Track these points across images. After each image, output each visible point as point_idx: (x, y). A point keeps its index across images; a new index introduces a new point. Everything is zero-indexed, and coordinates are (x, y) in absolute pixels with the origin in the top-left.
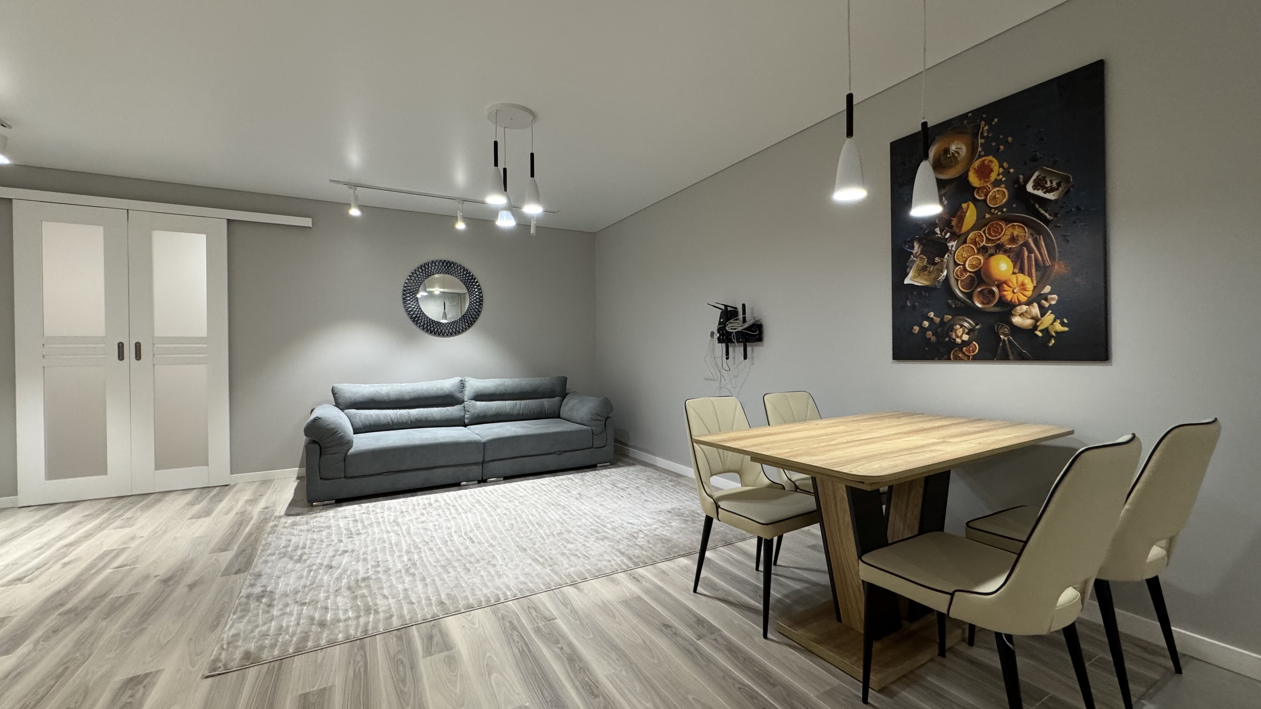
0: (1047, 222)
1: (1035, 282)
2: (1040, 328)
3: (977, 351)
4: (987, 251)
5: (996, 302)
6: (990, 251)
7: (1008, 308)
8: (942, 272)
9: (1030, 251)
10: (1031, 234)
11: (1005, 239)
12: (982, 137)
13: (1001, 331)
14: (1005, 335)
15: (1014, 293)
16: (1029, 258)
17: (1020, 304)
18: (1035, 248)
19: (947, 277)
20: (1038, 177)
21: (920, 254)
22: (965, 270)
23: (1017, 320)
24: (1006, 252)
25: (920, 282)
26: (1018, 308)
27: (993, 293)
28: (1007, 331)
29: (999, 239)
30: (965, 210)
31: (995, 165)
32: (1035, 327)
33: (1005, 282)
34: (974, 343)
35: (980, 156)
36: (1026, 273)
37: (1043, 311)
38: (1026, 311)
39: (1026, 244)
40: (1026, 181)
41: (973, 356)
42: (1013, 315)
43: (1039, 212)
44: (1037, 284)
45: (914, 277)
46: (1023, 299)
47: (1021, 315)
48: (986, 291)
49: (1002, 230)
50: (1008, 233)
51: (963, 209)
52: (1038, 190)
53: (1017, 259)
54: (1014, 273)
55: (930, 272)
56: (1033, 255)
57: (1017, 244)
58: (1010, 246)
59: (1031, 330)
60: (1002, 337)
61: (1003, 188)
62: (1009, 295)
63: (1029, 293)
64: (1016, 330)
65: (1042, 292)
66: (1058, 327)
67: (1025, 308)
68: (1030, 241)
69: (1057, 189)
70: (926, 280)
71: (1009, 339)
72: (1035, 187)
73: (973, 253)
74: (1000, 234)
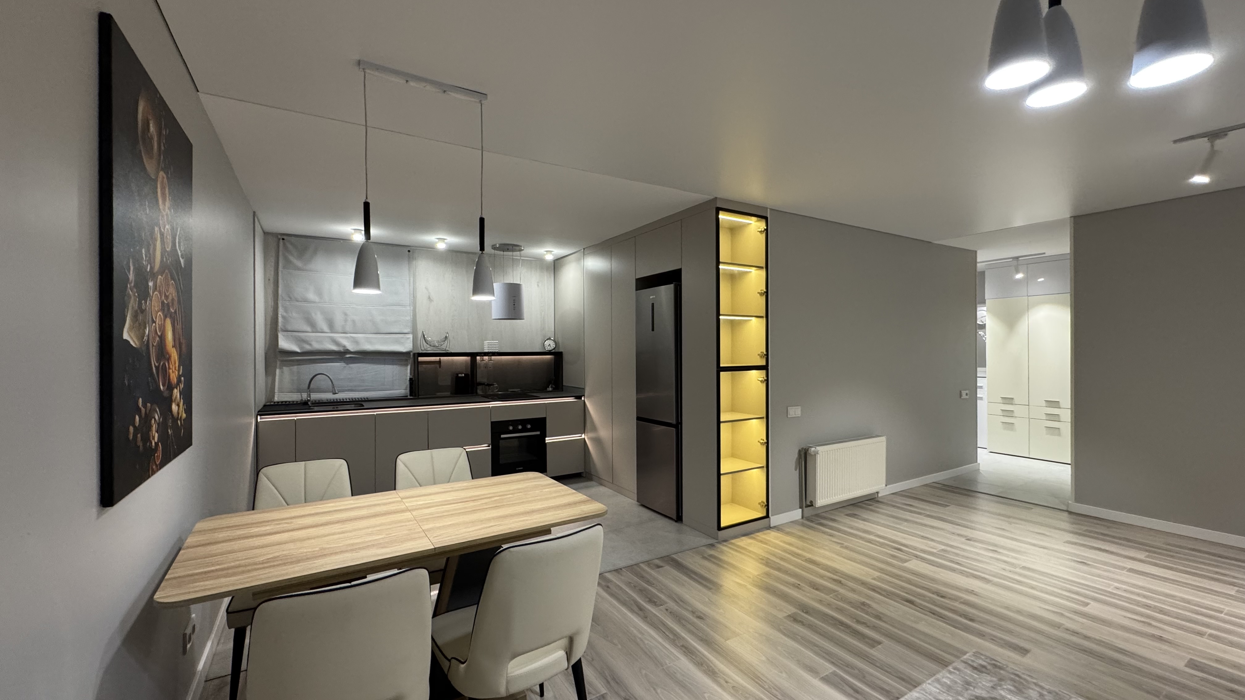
0: (181, 292)
1: (178, 361)
3: (161, 457)
4: (164, 310)
9: (177, 322)
10: (177, 300)
11: (170, 298)
13: (169, 424)
14: (170, 428)
15: (173, 372)
18: (178, 318)
19: (148, 337)
23: (173, 407)
24: (171, 316)
25: (134, 340)
26: (174, 392)
28: (171, 422)
32: (178, 415)
33: (170, 357)
34: (160, 444)
37: (180, 395)
38: (176, 396)
39: (176, 311)
41: (159, 464)
42: (172, 401)
45: (130, 328)
46: (175, 381)
47: (175, 401)
55: (139, 325)
56: (178, 327)
57: (174, 308)
58: (172, 310)
59: (177, 418)
60: (169, 431)
62: (171, 375)
63: (177, 374)
64: (173, 419)
65: (180, 373)
66: (184, 415)
68: (177, 308)
70: (137, 338)
71: (171, 433)
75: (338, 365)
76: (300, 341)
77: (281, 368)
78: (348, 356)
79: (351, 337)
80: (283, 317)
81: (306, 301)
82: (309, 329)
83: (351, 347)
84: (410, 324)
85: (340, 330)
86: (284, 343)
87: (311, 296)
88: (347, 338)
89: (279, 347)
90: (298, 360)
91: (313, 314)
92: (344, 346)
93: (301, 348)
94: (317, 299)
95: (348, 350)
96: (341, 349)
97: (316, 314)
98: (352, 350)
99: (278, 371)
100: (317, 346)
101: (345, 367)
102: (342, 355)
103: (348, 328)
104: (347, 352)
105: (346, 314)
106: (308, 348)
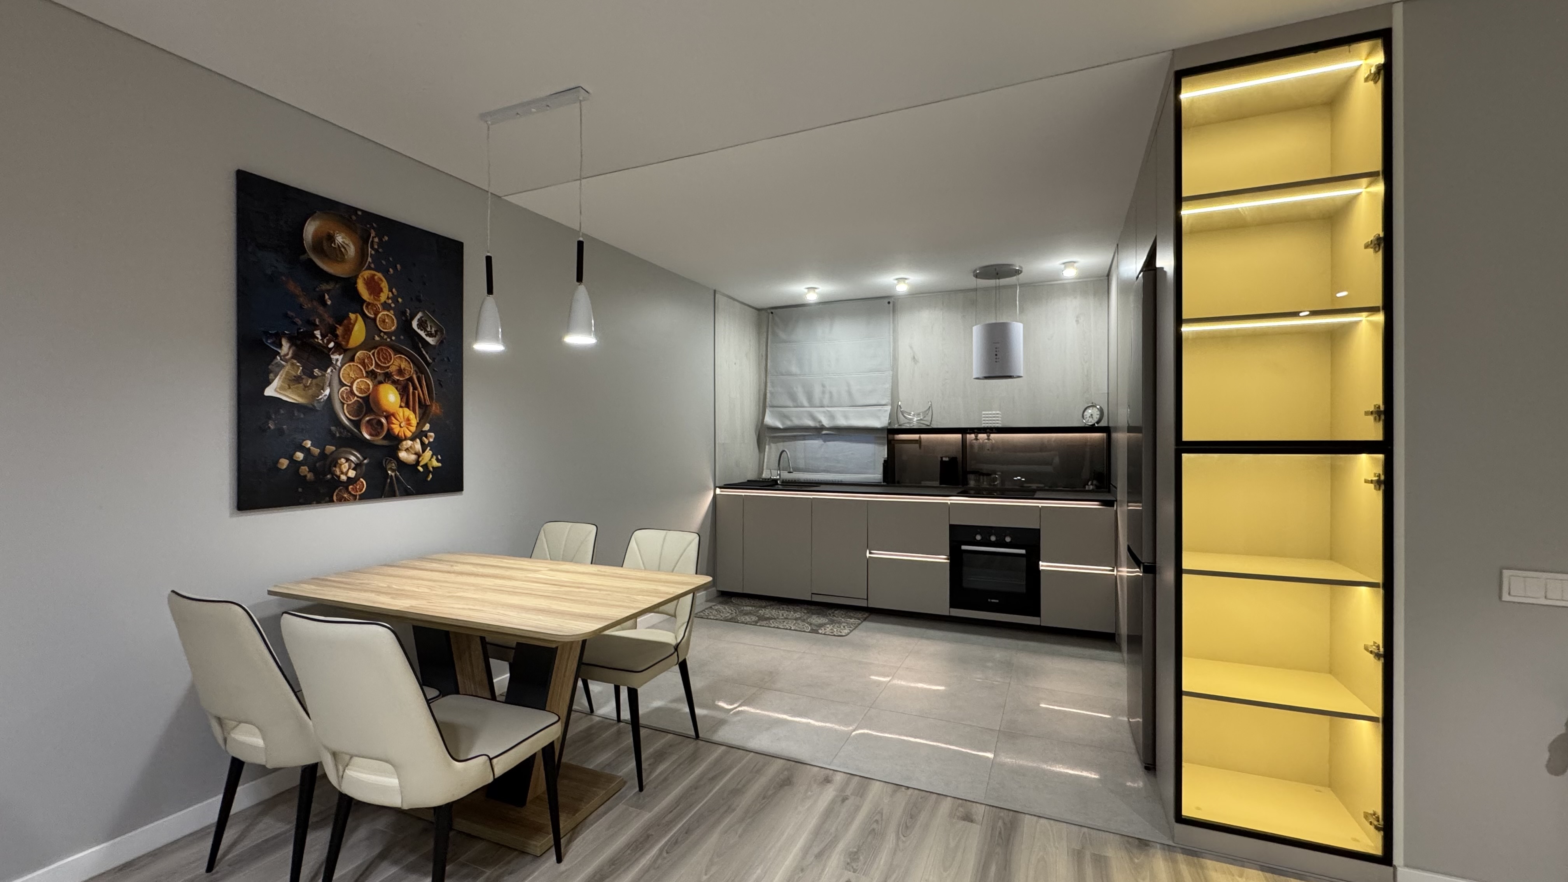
0: (428, 364)
1: (418, 419)
2: (421, 464)
3: (364, 489)
4: (376, 377)
5: (384, 433)
6: (380, 378)
7: (395, 442)
8: (323, 389)
9: (415, 388)
10: (415, 371)
11: (393, 369)
12: (372, 247)
13: (389, 467)
14: (393, 471)
15: (401, 427)
16: (414, 394)
17: (406, 439)
18: (418, 385)
19: (330, 397)
20: (421, 317)
21: (292, 358)
22: (352, 392)
23: (403, 455)
24: (395, 382)
25: (290, 397)
26: (404, 443)
27: (381, 424)
28: (394, 465)
29: (388, 367)
30: (352, 322)
31: (384, 285)
32: (418, 462)
33: (393, 415)
34: (362, 479)
35: (369, 268)
36: (411, 408)
37: (424, 446)
38: (411, 447)
39: (411, 379)
40: (412, 318)
41: (360, 495)
42: (400, 450)
43: (422, 352)
44: (420, 420)
45: (282, 388)
46: (409, 434)
47: (407, 450)
48: (374, 422)
49: (391, 359)
50: (396, 363)
51: (350, 319)
52: (421, 330)
53: (404, 392)
54: (401, 407)
55: (305, 386)
56: (417, 392)
57: (404, 377)
58: (398, 378)
59: (414, 465)
60: (389, 472)
61: (391, 313)
62: (396, 429)
63: (413, 429)
64: (401, 464)
65: (424, 429)
66: (435, 464)
67: (410, 443)
68: (415, 377)
69: (435, 337)
70: (300, 396)
71: (395, 475)
72: (419, 326)
73: (360, 375)
74: (389, 362)
75: (815, 443)
76: (783, 417)
77: (769, 445)
78: (824, 432)
79: (828, 411)
80: (772, 393)
81: (789, 374)
82: (790, 403)
83: (826, 422)
84: (889, 393)
85: (818, 404)
86: (770, 420)
87: (794, 369)
88: (824, 412)
89: (764, 423)
90: (784, 437)
91: (795, 389)
92: (820, 422)
93: (783, 424)
94: (798, 372)
95: (823, 425)
96: (818, 425)
97: (797, 388)
98: (827, 426)
99: (767, 447)
100: (797, 422)
101: (822, 445)
102: (818, 432)
103: (826, 402)
104: (823, 428)
105: (823, 386)
106: (789, 424)
